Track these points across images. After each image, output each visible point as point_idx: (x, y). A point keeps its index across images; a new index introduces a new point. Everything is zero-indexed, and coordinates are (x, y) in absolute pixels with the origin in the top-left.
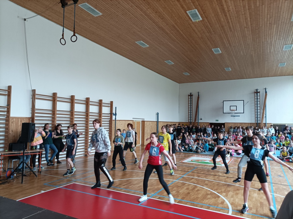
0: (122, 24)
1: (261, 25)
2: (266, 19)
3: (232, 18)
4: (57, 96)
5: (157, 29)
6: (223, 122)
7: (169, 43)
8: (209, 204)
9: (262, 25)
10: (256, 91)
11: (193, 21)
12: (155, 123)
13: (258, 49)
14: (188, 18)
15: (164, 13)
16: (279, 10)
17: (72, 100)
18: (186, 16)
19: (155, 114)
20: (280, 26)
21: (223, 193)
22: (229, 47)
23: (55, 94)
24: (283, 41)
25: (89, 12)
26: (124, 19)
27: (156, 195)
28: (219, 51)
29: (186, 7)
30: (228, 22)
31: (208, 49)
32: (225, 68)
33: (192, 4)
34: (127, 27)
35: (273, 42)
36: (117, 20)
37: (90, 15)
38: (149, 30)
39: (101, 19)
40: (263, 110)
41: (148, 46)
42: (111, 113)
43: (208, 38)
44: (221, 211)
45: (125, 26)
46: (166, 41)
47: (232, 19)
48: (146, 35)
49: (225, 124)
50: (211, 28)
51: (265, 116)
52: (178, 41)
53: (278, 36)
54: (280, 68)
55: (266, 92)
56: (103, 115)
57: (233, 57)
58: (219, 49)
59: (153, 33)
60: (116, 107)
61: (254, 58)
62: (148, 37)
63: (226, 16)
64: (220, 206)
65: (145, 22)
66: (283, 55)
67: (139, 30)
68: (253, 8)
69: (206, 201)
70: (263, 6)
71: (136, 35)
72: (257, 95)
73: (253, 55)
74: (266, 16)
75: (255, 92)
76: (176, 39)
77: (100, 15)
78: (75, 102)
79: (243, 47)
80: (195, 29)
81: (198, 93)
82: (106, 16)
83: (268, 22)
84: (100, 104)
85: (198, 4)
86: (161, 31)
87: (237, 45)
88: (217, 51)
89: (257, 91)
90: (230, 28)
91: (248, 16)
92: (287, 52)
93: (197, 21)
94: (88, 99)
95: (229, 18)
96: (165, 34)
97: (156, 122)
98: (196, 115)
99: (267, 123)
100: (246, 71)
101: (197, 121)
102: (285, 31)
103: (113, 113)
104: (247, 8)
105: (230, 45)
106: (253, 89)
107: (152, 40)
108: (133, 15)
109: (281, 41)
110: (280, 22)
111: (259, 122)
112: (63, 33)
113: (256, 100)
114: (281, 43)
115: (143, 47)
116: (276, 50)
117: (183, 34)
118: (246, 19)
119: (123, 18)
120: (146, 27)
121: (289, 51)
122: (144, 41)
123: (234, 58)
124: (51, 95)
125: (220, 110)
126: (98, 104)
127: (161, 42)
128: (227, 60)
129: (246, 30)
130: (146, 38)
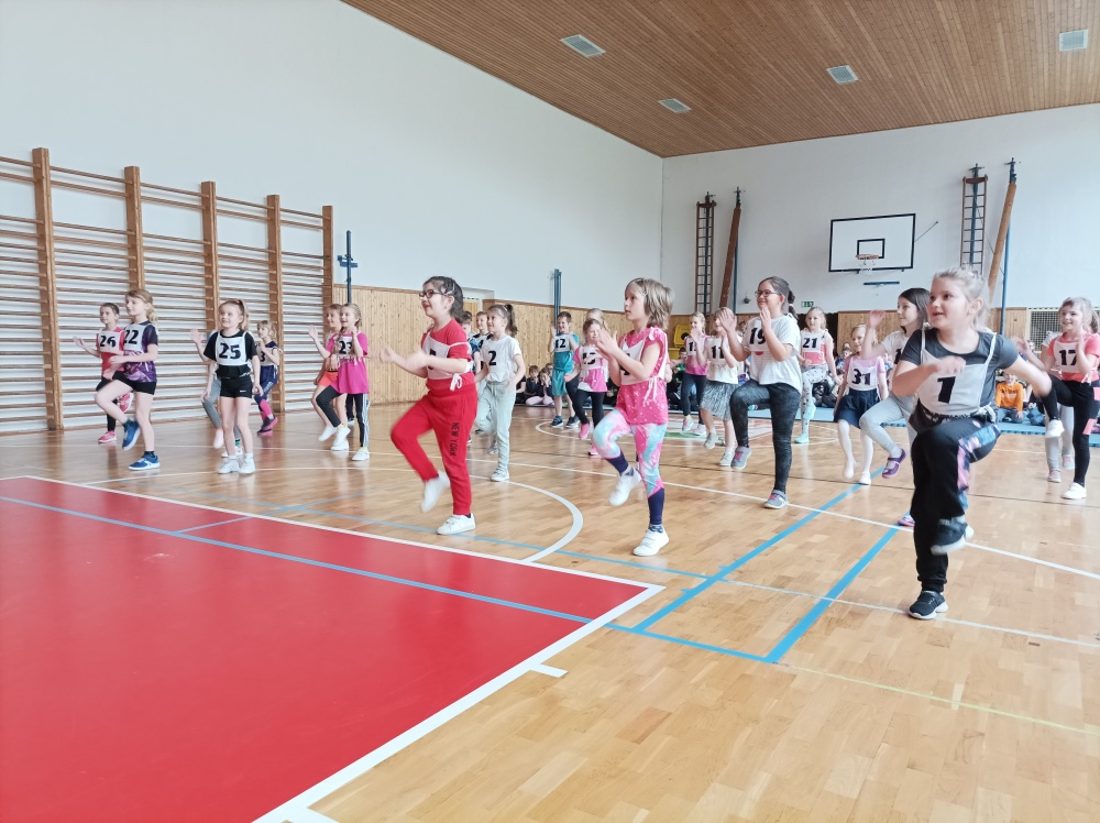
4: (47, 161)
10: (970, 175)
12: (548, 312)
17: (129, 187)
19: (546, 274)
23: (39, 157)
27: (300, 509)
32: (829, 70)
40: (996, 253)
42: (328, 256)
49: (841, 318)
51: (1000, 278)
54: (1069, 59)
55: (1013, 177)
56: (284, 260)
60: (348, 233)
72: (975, 190)
75: (966, 181)
78: (143, 194)
81: (738, 192)
84: (270, 213)
89: (976, 174)
94: (207, 189)
97: (551, 306)
98: (726, 284)
99: (1007, 305)
100: (922, 84)
103: (340, 258)
106: (960, 169)
113: (969, 213)
123: (853, 14)
124: (26, 159)
125: (818, 260)
126: (264, 213)
128: (825, 21)
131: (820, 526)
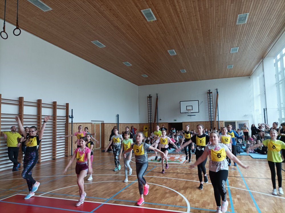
0: (76, 22)
2: (215, 22)
3: (184, 19)
5: (112, 28)
6: (181, 122)
7: (126, 44)
8: (168, 204)
9: (211, 27)
10: (209, 92)
11: (148, 21)
13: (209, 51)
14: (143, 18)
15: (118, 11)
16: (226, 14)
17: (20, 102)
18: (141, 15)
19: (115, 116)
20: (227, 29)
21: (182, 190)
22: (183, 49)
24: (230, 44)
25: (37, 6)
26: (77, 15)
27: (112, 199)
29: (140, 6)
30: (181, 23)
31: (164, 50)
32: (180, 70)
33: (145, 2)
34: (81, 25)
35: (222, 45)
36: (70, 17)
37: (39, 10)
38: (104, 29)
39: (51, 14)
40: (216, 109)
41: (105, 46)
42: (67, 116)
44: (180, 209)
45: (78, 23)
46: (123, 41)
47: (185, 21)
48: (101, 34)
49: (183, 124)
50: (165, 29)
51: (217, 114)
52: (135, 42)
53: (226, 39)
54: (229, 70)
55: (217, 92)
56: (57, 118)
58: (174, 50)
59: (109, 32)
60: (72, 110)
61: (206, 60)
62: (104, 36)
63: (179, 17)
64: (179, 204)
65: (99, 20)
66: (231, 57)
67: (95, 29)
68: (203, 9)
69: (164, 201)
70: (212, 8)
71: (91, 34)
72: (210, 95)
73: (205, 57)
74: (215, 18)
75: (208, 93)
76: (132, 39)
77: (49, 10)
78: (24, 104)
79: (196, 49)
80: (150, 29)
82: (57, 12)
83: (217, 25)
84: (54, 106)
85: (151, 4)
86: (117, 30)
87: (191, 47)
88: (173, 52)
89: (210, 92)
90: (183, 30)
91: (199, 17)
92: (234, 55)
93: (152, 20)
94: (39, 101)
95: (182, 20)
96: (121, 34)
97: (117, 123)
98: (155, 116)
99: (219, 120)
100: (199, 73)
101: (156, 122)
102: (232, 34)
103: (69, 116)
104: (197, 9)
105: (184, 47)
106: (206, 90)
107: (108, 40)
108: (86, 11)
109: (228, 44)
110: (227, 25)
111: (212, 120)
112: (4, 26)
113: (209, 100)
115: (100, 47)
116: (224, 53)
117: (139, 35)
118: (197, 21)
119: (75, 14)
120: (101, 26)
121: (236, 54)
122: (100, 40)
123: (188, 60)
125: (178, 110)
126: (52, 106)
127: (118, 43)
128: (182, 61)
129: (197, 32)
130: (102, 38)
131: (234, 192)
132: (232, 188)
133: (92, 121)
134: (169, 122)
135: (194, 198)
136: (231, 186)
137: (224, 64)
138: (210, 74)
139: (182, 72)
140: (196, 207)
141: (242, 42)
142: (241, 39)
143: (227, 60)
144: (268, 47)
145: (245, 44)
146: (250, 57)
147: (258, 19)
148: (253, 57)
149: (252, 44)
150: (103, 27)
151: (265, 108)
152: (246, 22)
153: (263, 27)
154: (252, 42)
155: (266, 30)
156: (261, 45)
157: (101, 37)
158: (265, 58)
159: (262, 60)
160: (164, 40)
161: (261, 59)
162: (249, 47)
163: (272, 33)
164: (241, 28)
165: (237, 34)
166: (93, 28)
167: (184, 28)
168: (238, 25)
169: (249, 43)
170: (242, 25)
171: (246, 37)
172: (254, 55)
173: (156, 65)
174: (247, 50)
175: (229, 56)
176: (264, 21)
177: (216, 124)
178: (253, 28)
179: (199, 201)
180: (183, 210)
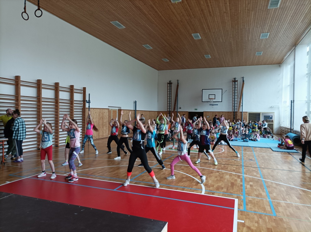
1: (239, 12)
2: (244, 5)
4: (20, 79)
5: (134, 8)
6: (202, 111)
7: (147, 25)
8: (184, 187)
9: (241, 11)
10: (234, 80)
11: (172, 2)
12: (133, 112)
13: (237, 36)
17: (38, 85)
19: (133, 102)
20: (257, 13)
22: (209, 33)
23: (17, 78)
24: (260, 29)
27: (132, 181)
28: (198, 36)
30: (208, 6)
32: (205, 55)
35: (251, 30)
38: (125, 9)
40: (240, 99)
41: (125, 27)
42: (84, 101)
43: (187, 22)
44: (195, 191)
45: (98, 3)
46: (144, 22)
47: (212, 3)
48: (122, 15)
49: (204, 113)
50: (190, 11)
51: (241, 104)
52: (157, 24)
53: (256, 24)
54: (257, 57)
55: (243, 81)
56: (74, 102)
57: (213, 43)
59: (130, 13)
60: (89, 94)
61: (233, 45)
62: (124, 17)
64: (194, 187)
66: (260, 43)
67: (115, 9)
69: (181, 184)
71: (110, 14)
72: (235, 83)
73: (232, 42)
74: (244, 1)
75: (233, 81)
76: (154, 21)
78: (42, 87)
79: (223, 33)
80: (174, 11)
83: (247, 9)
86: (139, 11)
87: (217, 31)
88: (197, 36)
89: (235, 80)
90: (210, 12)
92: (264, 41)
93: (177, 2)
94: (57, 85)
96: (143, 15)
97: (134, 110)
98: (175, 104)
99: (243, 111)
100: (225, 59)
101: (176, 110)
102: (262, 19)
103: (86, 101)
105: (210, 31)
106: (232, 78)
107: (129, 21)
109: (258, 29)
110: (258, 9)
111: (236, 111)
112: (25, 6)
113: (234, 89)
114: (258, 31)
115: (119, 28)
116: (253, 38)
117: (162, 17)
118: (225, 3)
120: (122, 6)
121: (266, 40)
122: (120, 21)
123: (213, 45)
124: (13, 79)
125: (199, 99)
126: (69, 90)
127: (138, 24)
128: (207, 46)
129: (225, 15)
130: (123, 19)
131: (248, 180)
132: (247, 177)
133: (109, 107)
134: (190, 111)
135: (209, 183)
136: (246, 175)
137: (252, 51)
138: (237, 60)
139: (206, 58)
140: (210, 190)
141: (273, 28)
142: (273, 25)
143: (256, 46)
144: (302, 33)
145: (276, 30)
146: (281, 44)
147: (292, 4)
148: (284, 44)
149: (284, 29)
150: (124, 7)
151: (293, 100)
152: (278, 6)
153: (297, 12)
154: (285, 28)
155: (300, 16)
156: (294, 32)
157: (121, 17)
158: (297, 45)
159: (294, 48)
160: (188, 23)
161: (293, 46)
162: (280, 33)
163: (306, 19)
164: (273, 13)
165: (268, 19)
166: (113, 8)
167: (211, 11)
168: (270, 9)
169: (280, 29)
170: (274, 10)
171: (278, 22)
172: (286, 41)
173: (179, 50)
174: (279, 37)
175: (258, 42)
176: (298, 6)
177: (239, 114)
178: (286, 12)
179: (214, 185)
180: (198, 192)
